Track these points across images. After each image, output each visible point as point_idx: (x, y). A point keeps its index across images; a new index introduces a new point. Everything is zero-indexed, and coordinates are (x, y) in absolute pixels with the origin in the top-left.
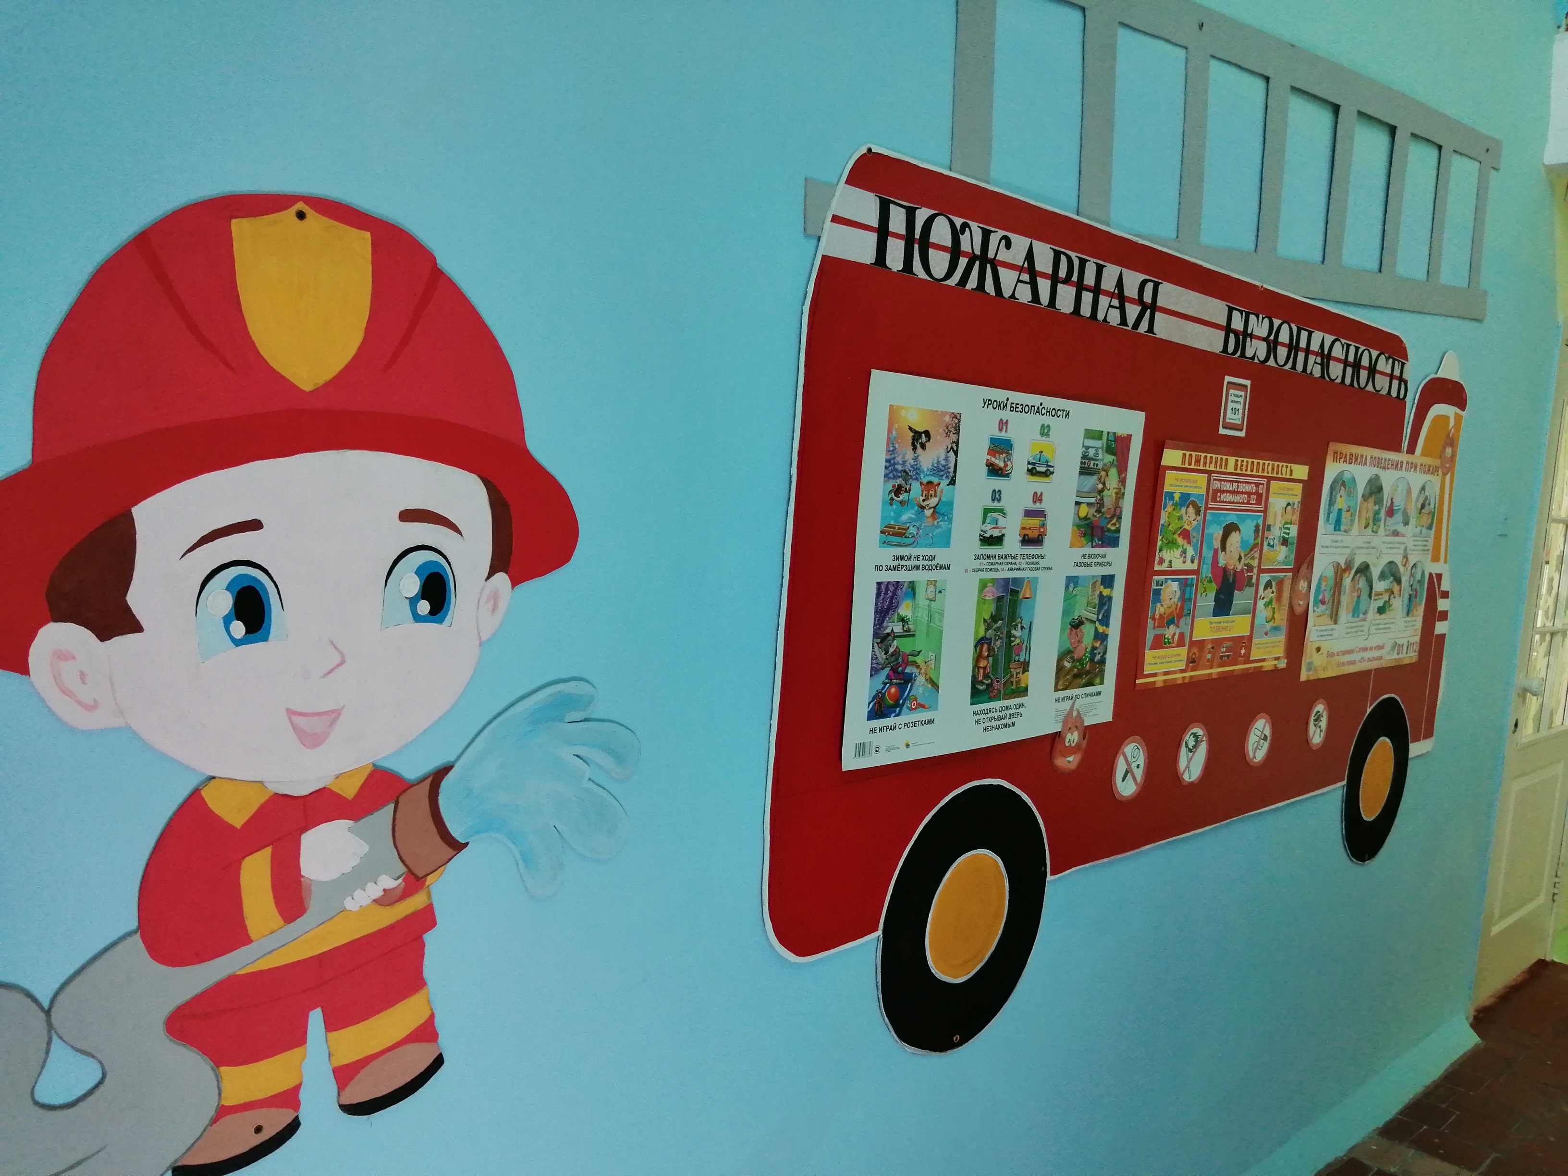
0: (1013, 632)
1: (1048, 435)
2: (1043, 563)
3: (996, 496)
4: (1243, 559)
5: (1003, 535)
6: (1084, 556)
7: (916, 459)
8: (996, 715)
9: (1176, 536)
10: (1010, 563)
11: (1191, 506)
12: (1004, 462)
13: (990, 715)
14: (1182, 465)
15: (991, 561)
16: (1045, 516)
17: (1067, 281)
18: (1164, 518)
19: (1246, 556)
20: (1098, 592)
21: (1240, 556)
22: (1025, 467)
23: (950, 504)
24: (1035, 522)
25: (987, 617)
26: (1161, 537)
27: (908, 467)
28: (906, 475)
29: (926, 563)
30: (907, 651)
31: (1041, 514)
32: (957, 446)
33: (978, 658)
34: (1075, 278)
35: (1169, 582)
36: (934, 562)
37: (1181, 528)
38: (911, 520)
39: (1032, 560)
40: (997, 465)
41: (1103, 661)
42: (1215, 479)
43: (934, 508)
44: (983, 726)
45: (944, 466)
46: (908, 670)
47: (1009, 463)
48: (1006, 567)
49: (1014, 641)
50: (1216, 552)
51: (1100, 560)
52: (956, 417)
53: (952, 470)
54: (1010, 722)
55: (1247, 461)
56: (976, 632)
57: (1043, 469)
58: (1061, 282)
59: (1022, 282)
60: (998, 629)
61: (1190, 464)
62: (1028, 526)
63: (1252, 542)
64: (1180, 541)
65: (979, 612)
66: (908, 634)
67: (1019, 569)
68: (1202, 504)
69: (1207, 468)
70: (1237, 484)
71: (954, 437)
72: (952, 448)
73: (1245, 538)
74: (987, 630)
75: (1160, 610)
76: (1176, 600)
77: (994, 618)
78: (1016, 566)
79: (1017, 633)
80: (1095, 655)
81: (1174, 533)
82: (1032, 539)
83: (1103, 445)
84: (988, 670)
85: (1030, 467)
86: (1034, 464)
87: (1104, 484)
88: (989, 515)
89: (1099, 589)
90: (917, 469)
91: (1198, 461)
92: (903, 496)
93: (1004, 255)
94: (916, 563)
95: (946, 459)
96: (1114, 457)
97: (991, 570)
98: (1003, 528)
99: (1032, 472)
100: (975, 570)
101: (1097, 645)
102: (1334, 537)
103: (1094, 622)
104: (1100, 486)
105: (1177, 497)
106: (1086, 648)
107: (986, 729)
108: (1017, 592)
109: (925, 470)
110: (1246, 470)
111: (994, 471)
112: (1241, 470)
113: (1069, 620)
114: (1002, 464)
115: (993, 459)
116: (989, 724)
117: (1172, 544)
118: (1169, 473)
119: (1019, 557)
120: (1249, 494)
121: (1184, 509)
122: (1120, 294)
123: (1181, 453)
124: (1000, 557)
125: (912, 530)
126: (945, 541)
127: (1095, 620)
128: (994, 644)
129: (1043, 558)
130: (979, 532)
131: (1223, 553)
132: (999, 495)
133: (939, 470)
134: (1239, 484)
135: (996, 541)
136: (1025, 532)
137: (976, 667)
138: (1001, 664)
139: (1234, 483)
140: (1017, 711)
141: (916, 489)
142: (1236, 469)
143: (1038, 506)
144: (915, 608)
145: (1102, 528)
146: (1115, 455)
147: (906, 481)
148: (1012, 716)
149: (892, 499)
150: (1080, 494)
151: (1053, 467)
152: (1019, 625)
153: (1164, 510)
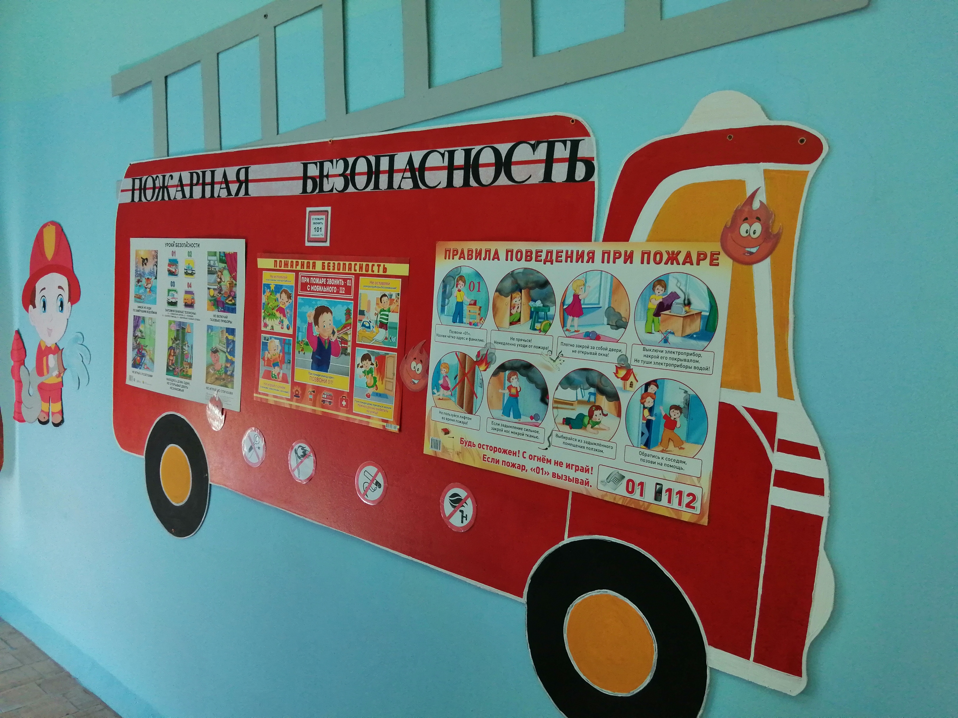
0: (184, 347)
1: (191, 256)
2: (195, 317)
3: (173, 284)
4: (336, 334)
5: (177, 302)
6: (214, 316)
7: (143, 269)
8: (176, 383)
9: (274, 311)
10: (181, 315)
11: (283, 293)
12: (175, 269)
13: (174, 382)
14: (275, 267)
15: (173, 312)
16: (193, 294)
17: (198, 183)
18: (264, 299)
19: (338, 331)
20: (225, 336)
21: (333, 331)
22: (184, 271)
23: (156, 287)
24: (189, 296)
25: (173, 338)
26: (263, 311)
27: (141, 273)
28: (140, 275)
29: (148, 310)
30: (143, 344)
31: (191, 293)
32: (157, 264)
33: (169, 355)
34: (201, 182)
35: (273, 339)
36: (150, 310)
37: (278, 306)
38: (143, 293)
39: (190, 315)
40: (172, 271)
41: (232, 375)
42: (302, 276)
43: (150, 288)
44: (170, 386)
45: (152, 272)
46: (143, 352)
47: (177, 269)
48: (180, 316)
49: (184, 352)
50: (310, 325)
51: (223, 319)
52: (156, 252)
53: (155, 273)
54: (182, 389)
55: (334, 263)
56: (169, 344)
57: (190, 272)
58: (194, 186)
59: (178, 191)
60: (178, 344)
61: (280, 267)
62: (187, 298)
63: (344, 321)
64: (278, 314)
65: (169, 336)
66: (143, 337)
67: (184, 318)
68: (292, 291)
69: (294, 269)
70: (325, 279)
71: (156, 260)
72: (155, 264)
73: (337, 318)
74: (173, 343)
75: (267, 355)
76: (279, 351)
77: (176, 339)
78: (183, 316)
79: (186, 348)
80: (227, 371)
81: (273, 309)
82: (189, 305)
83: (217, 258)
84: (173, 362)
85: (185, 271)
86: (186, 270)
87: (221, 279)
88: (170, 292)
89: (226, 334)
90: (144, 273)
91: (286, 265)
92: (140, 284)
93: (171, 183)
94: (144, 310)
95: (153, 269)
96: (226, 265)
97: (173, 317)
98: (176, 298)
99: (186, 273)
100: (166, 316)
101: (229, 365)
102: (454, 329)
103: (224, 352)
104: (219, 280)
105: (272, 287)
106: (222, 366)
107: (171, 388)
108: (185, 329)
109: (147, 273)
110: (334, 269)
111: (171, 273)
112: (329, 269)
113: (210, 348)
114: (174, 270)
115: (170, 268)
116: (173, 386)
117: (271, 315)
118: (264, 272)
119: (184, 312)
120: (338, 286)
121: (278, 295)
122: (226, 182)
123: (273, 260)
124: (177, 312)
125: (143, 297)
126: (154, 302)
127: (226, 351)
128: (176, 351)
129: (194, 314)
130: (167, 300)
131: (317, 326)
132: (174, 284)
133: (151, 273)
134: (328, 279)
135: (174, 304)
136: (186, 301)
137: (169, 359)
138: (179, 361)
139: (323, 279)
140: (186, 385)
141: (144, 280)
142: (323, 269)
143: (190, 289)
144: (145, 327)
145: (223, 302)
146: (226, 263)
147: (141, 277)
148: (183, 387)
149: (137, 285)
150: (209, 284)
151: (194, 271)
152: (187, 345)
153: (264, 294)
